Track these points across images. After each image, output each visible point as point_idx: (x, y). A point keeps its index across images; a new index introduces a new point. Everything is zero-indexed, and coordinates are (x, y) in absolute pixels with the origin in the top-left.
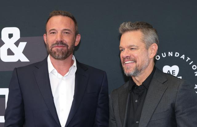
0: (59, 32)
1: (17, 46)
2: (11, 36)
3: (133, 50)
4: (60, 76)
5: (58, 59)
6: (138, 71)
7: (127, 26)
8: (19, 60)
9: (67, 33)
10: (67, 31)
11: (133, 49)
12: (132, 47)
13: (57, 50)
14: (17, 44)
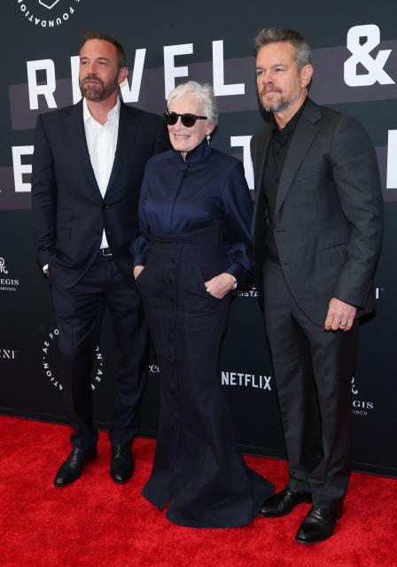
0: (92, 61)
1: (374, 59)
2: (363, 40)
3: (280, 72)
4: (99, 126)
5: (92, 100)
6: (284, 104)
7: (270, 34)
8: (377, 82)
9: (102, 63)
10: (103, 61)
11: (279, 70)
12: (279, 68)
13: (89, 87)
14: (374, 54)
